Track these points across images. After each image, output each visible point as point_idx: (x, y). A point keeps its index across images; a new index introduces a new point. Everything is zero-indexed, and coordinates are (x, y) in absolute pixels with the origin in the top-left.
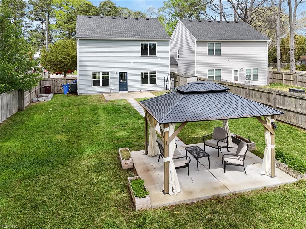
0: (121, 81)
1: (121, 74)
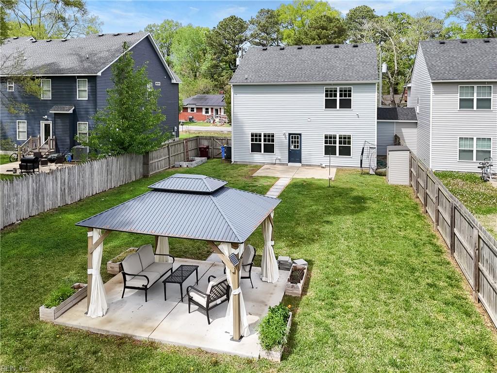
0: (292, 147)
1: (292, 137)
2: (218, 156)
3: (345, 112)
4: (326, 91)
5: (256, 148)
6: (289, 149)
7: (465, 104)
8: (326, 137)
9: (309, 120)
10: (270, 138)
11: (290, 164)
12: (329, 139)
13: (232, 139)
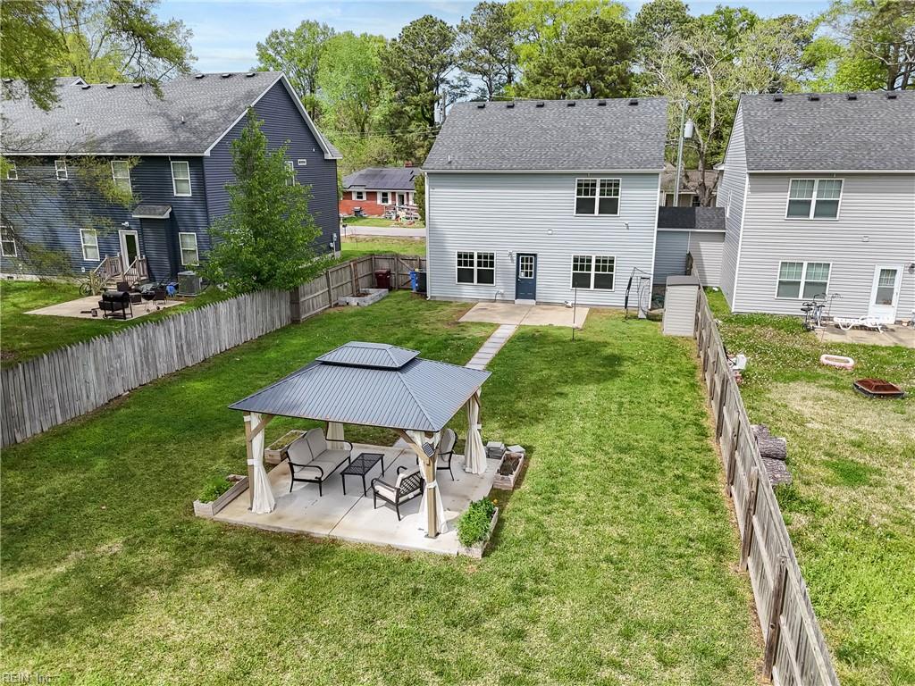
0: (522, 275)
1: (523, 258)
2: (405, 287)
3: (608, 219)
4: (579, 185)
5: (464, 276)
6: (517, 278)
7: (798, 208)
8: (576, 260)
9: (550, 232)
10: (487, 260)
11: (518, 301)
12: (581, 264)
13: (428, 259)
